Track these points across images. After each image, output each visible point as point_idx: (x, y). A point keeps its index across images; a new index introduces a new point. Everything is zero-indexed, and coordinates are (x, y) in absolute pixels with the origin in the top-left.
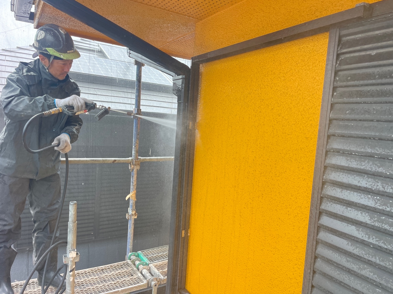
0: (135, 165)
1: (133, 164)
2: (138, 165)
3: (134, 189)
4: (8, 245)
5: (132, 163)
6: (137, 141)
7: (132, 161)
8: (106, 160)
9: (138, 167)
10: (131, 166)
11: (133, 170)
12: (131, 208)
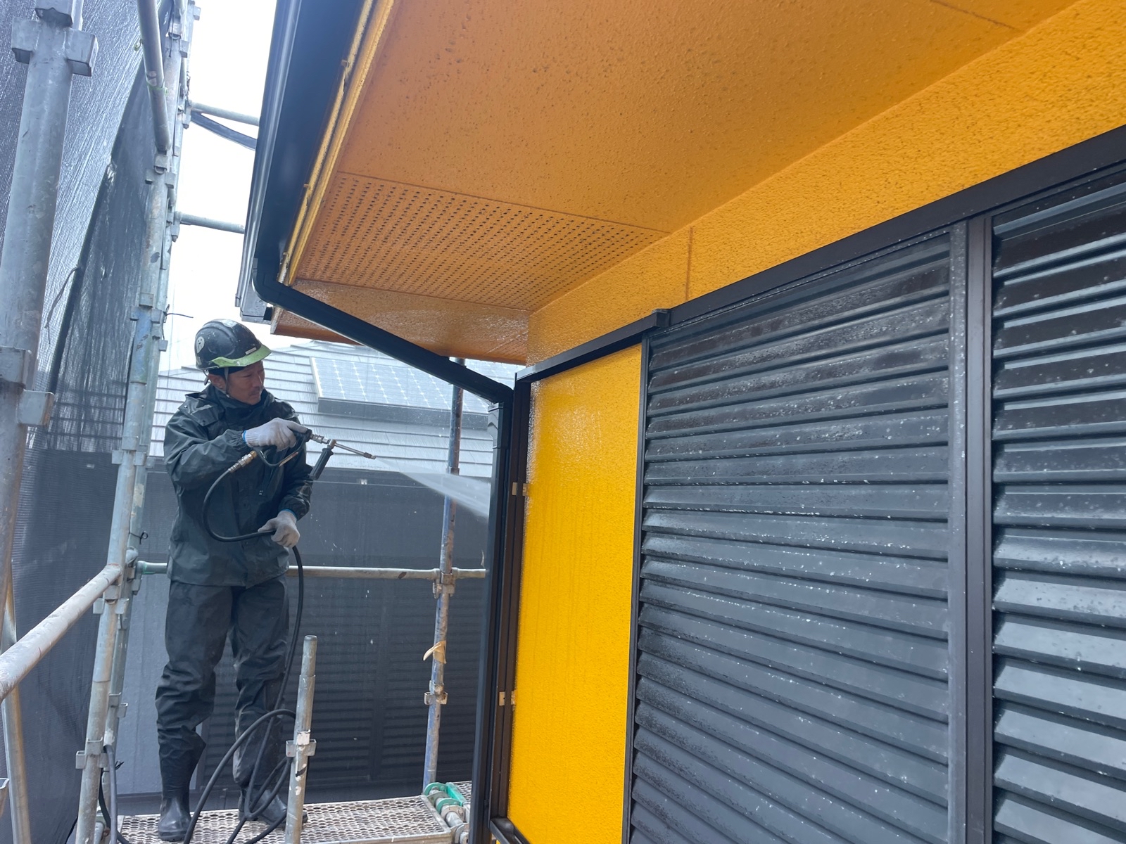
0: (446, 585)
1: (440, 583)
2: (451, 584)
3: (443, 637)
4: (189, 725)
5: (438, 581)
6: (449, 535)
7: (439, 576)
8: (386, 572)
9: (451, 590)
10: (436, 587)
11: (440, 595)
12: (434, 679)
